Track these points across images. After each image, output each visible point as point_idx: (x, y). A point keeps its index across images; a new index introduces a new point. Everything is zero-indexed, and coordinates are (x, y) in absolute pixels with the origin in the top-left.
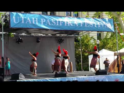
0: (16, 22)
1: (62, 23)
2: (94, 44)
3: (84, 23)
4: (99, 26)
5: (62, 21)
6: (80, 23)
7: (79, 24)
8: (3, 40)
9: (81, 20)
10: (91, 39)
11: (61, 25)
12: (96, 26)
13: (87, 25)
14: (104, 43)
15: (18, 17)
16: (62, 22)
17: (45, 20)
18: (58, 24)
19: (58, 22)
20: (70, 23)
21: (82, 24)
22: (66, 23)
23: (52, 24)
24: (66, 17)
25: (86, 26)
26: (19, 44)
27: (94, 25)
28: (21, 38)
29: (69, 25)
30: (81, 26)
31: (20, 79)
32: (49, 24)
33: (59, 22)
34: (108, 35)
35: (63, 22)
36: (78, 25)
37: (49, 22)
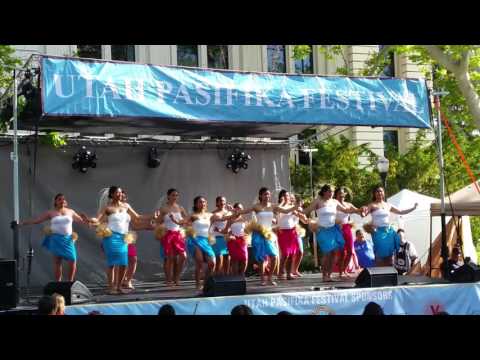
0: (64, 93)
1: (233, 97)
2: (370, 170)
3: (318, 96)
4: (373, 107)
5: (234, 91)
6: (303, 97)
7: (299, 101)
8: (16, 161)
9: (305, 84)
10: (360, 154)
11: (230, 102)
12: (359, 107)
13: (327, 104)
14: (408, 166)
15: (72, 76)
16: (236, 94)
17: (170, 86)
18: (217, 102)
19: (217, 94)
20: (265, 95)
21: (310, 100)
22: (248, 96)
23: (197, 102)
24: (250, 76)
25: (323, 106)
26: (84, 172)
27: (355, 102)
28: (89, 153)
29: (259, 104)
30: (307, 105)
31: (75, 304)
32: (185, 101)
33: (223, 92)
34: (422, 138)
35: (239, 92)
36: (294, 103)
37: (185, 92)
